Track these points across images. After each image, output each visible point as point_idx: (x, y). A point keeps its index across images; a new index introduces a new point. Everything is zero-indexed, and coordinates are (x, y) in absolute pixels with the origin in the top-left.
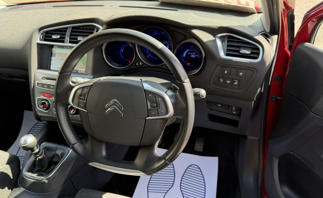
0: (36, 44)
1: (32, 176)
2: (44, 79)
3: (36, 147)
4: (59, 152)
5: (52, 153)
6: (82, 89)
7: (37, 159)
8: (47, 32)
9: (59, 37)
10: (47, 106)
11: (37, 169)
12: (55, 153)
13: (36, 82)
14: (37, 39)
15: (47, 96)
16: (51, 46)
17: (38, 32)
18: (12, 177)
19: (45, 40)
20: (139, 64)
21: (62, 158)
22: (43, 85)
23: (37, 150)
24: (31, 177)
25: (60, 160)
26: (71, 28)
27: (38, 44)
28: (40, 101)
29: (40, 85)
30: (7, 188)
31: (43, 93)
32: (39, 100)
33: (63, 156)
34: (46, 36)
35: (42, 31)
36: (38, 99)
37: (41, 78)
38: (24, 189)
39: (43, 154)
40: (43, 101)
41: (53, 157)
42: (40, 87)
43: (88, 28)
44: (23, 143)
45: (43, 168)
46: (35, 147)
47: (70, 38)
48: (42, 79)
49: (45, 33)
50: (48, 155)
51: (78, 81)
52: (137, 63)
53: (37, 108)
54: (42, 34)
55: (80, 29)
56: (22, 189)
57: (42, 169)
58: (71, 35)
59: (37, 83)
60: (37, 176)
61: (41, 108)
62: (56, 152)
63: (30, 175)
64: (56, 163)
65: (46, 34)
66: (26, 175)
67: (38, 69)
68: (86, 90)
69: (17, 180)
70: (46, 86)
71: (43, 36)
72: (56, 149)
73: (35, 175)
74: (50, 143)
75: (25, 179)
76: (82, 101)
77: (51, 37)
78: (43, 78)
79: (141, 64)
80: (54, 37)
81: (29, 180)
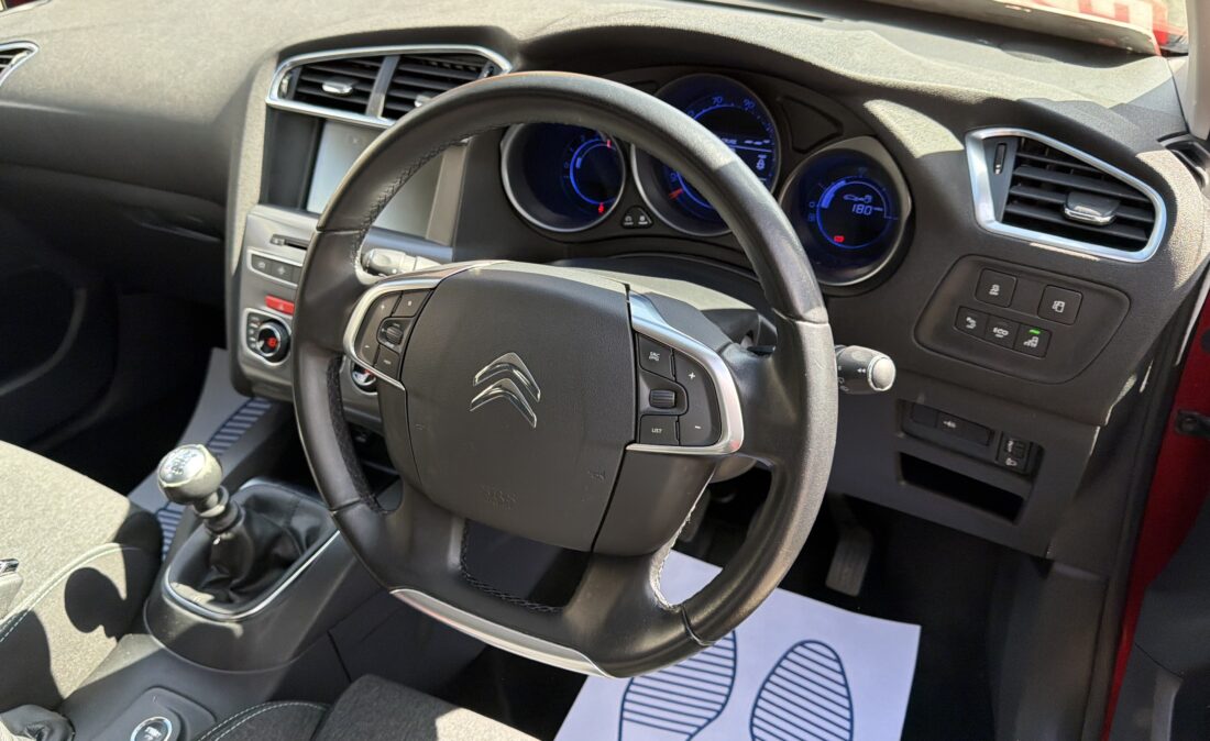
0: (264, 108)
1: (191, 598)
2: (279, 244)
3: (214, 497)
4: (301, 524)
5: (274, 525)
6: (397, 297)
7: (217, 542)
8: (307, 69)
9: (347, 89)
10: (279, 346)
11: (213, 576)
12: (288, 523)
13: (251, 251)
14: (271, 91)
15: (281, 308)
16: (317, 121)
17: (274, 64)
18: (123, 594)
19: (298, 97)
20: (636, 220)
21: (308, 546)
22: (272, 266)
23: (218, 509)
24: (189, 602)
25: (303, 552)
26: (397, 59)
27: (272, 110)
28: (255, 322)
29: (262, 265)
30: (101, 629)
31: (271, 297)
32: (254, 318)
33: (314, 542)
34: (302, 83)
35: (288, 63)
36: (251, 314)
37: (270, 237)
38: (162, 646)
39: (240, 523)
40: (267, 326)
41: (278, 538)
42: (260, 270)
43: (459, 63)
44: (169, 476)
45: (236, 577)
46: (210, 494)
47: (389, 99)
48: (272, 242)
49: (300, 70)
50: (257, 530)
51: (391, 265)
52: (628, 218)
53: (242, 347)
54: (290, 72)
55: (428, 64)
56: (152, 641)
57: (230, 579)
58: (393, 86)
59: (253, 256)
60: (211, 602)
61: (255, 350)
62: (290, 519)
63: (186, 595)
64: (286, 564)
65: (302, 73)
66: (172, 592)
67: (261, 202)
68: (410, 303)
69: (143, 606)
70: (281, 270)
71: (290, 81)
72: (292, 510)
73: (202, 598)
74: (276, 485)
75: (167, 606)
76: (392, 346)
77: (319, 86)
78: (276, 241)
79: (643, 220)
80: (330, 88)
81: (180, 614)
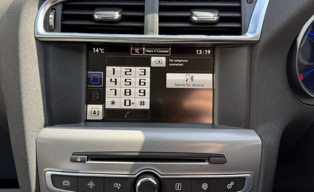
0: (34, 41)
8: (66, 5)
9: (116, 15)
13: (47, 172)
14: (36, 26)
22: (78, 182)
27: (42, 43)
42: (66, 188)
48: (73, 161)
49: (60, 6)
54: (52, 9)
58: (162, 8)
59: (52, 176)
67: (45, 126)
71: (55, 16)
77: (89, 17)
78: (78, 158)
80: (100, 16)
